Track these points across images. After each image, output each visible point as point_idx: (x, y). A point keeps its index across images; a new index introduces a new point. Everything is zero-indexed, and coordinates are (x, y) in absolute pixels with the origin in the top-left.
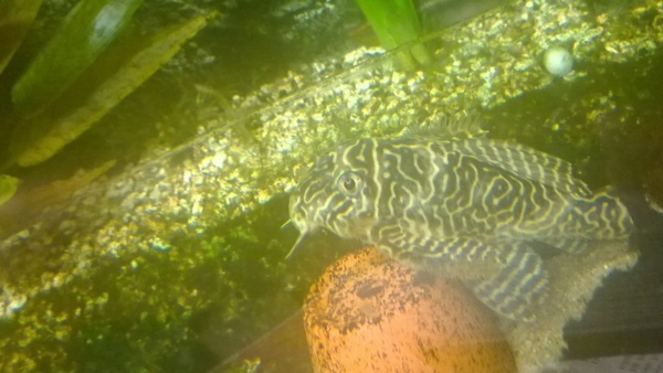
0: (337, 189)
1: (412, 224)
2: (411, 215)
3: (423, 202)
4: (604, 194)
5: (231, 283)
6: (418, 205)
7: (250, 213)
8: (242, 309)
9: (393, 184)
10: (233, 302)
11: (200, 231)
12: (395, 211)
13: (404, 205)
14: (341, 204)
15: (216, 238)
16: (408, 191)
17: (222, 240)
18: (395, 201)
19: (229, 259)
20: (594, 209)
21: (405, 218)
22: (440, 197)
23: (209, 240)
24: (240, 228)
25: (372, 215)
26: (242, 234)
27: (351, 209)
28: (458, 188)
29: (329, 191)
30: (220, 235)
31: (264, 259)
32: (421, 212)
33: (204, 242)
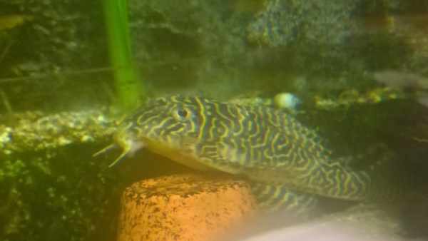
0: (171, 115)
1: (226, 147)
2: (226, 141)
3: (235, 134)
4: (338, 164)
5: (19, 203)
6: (231, 136)
7: (52, 150)
8: (23, 226)
9: (214, 119)
10: (16, 219)
11: (8, 152)
12: (215, 137)
13: (221, 134)
14: (173, 125)
15: (19, 162)
16: (225, 125)
17: (23, 165)
18: (215, 131)
19: (25, 181)
20: (331, 171)
21: (222, 142)
22: (247, 134)
23: (13, 162)
24: (40, 159)
25: (197, 136)
26: (40, 165)
27: (182, 129)
28: (258, 131)
29: (164, 116)
30: (23, 160)
31: (51, 189)
32: (233, 141)
33: (9, 162)
